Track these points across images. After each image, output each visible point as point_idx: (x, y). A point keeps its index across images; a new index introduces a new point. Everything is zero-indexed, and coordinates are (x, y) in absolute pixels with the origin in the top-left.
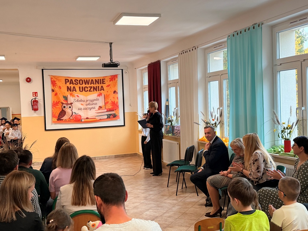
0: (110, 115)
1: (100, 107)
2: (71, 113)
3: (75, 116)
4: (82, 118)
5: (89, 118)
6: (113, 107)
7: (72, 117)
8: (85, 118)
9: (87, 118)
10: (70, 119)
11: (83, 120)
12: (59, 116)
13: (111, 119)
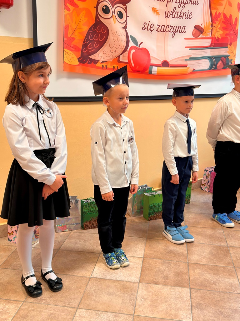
0: (218, 58)
1: (199, 30)
2: (125, 38)
3: (133, 51)
4: (153, 61)
5: (171, 63)
6: (226, 35)
7: (126, 53)
8: (160, 63)
9: (165, 64)
10: (119, 61)
11: (156, 68)
12: (85, 45)
13: (217, 72)
